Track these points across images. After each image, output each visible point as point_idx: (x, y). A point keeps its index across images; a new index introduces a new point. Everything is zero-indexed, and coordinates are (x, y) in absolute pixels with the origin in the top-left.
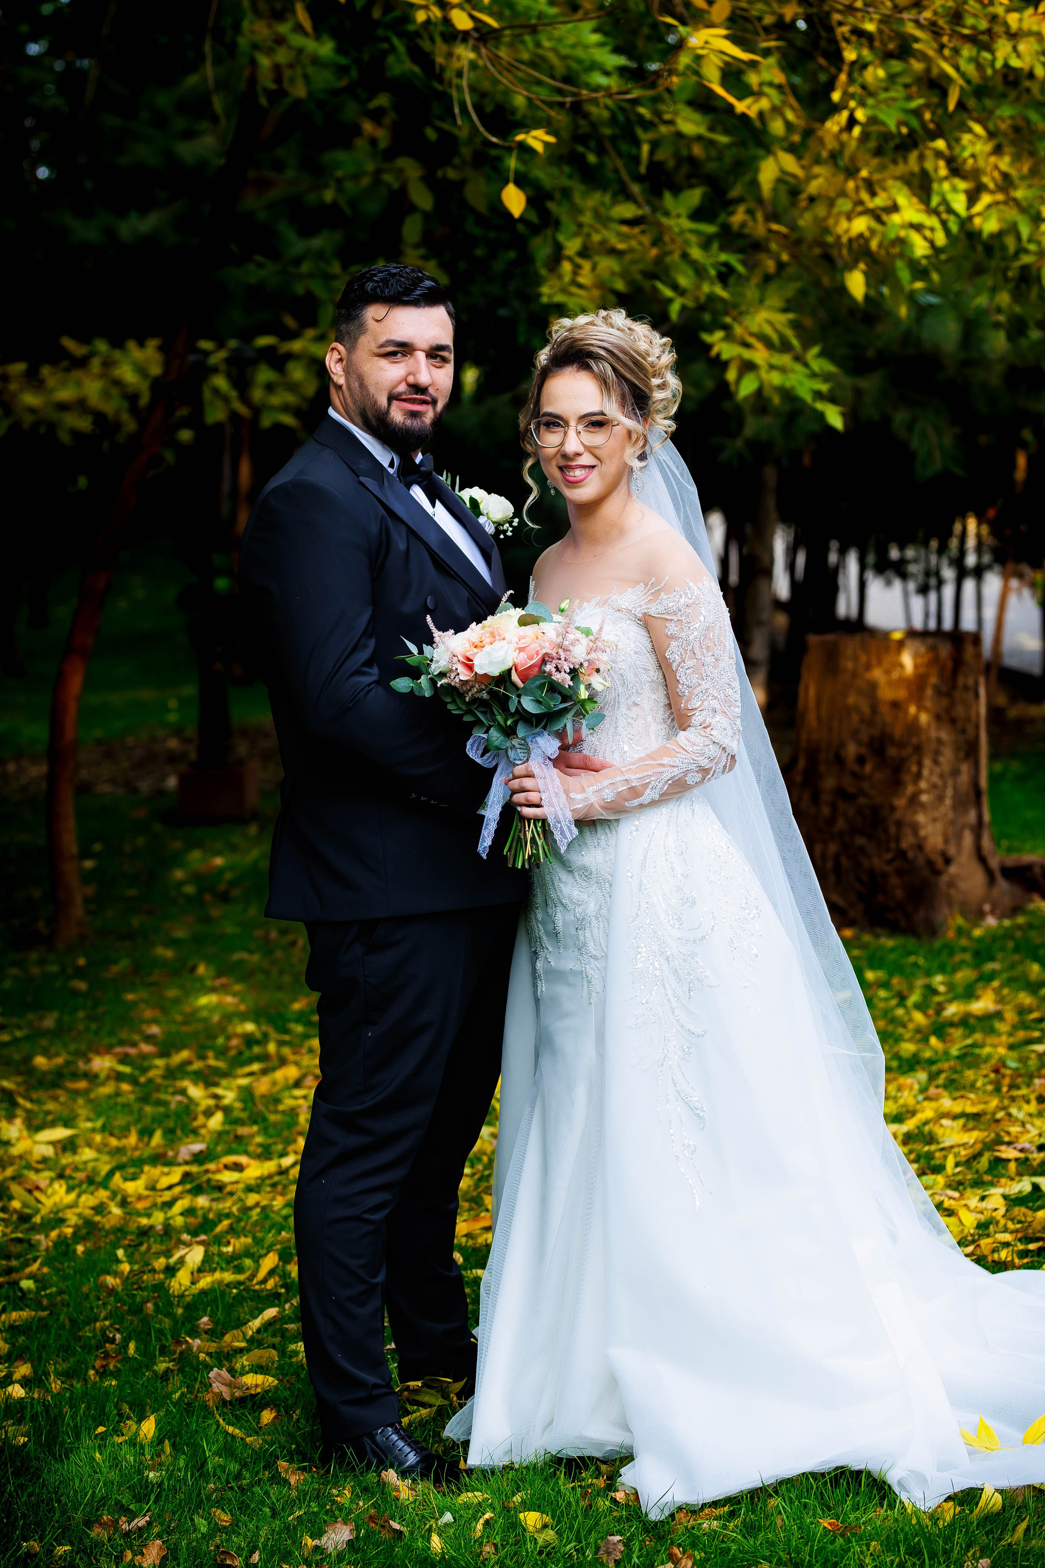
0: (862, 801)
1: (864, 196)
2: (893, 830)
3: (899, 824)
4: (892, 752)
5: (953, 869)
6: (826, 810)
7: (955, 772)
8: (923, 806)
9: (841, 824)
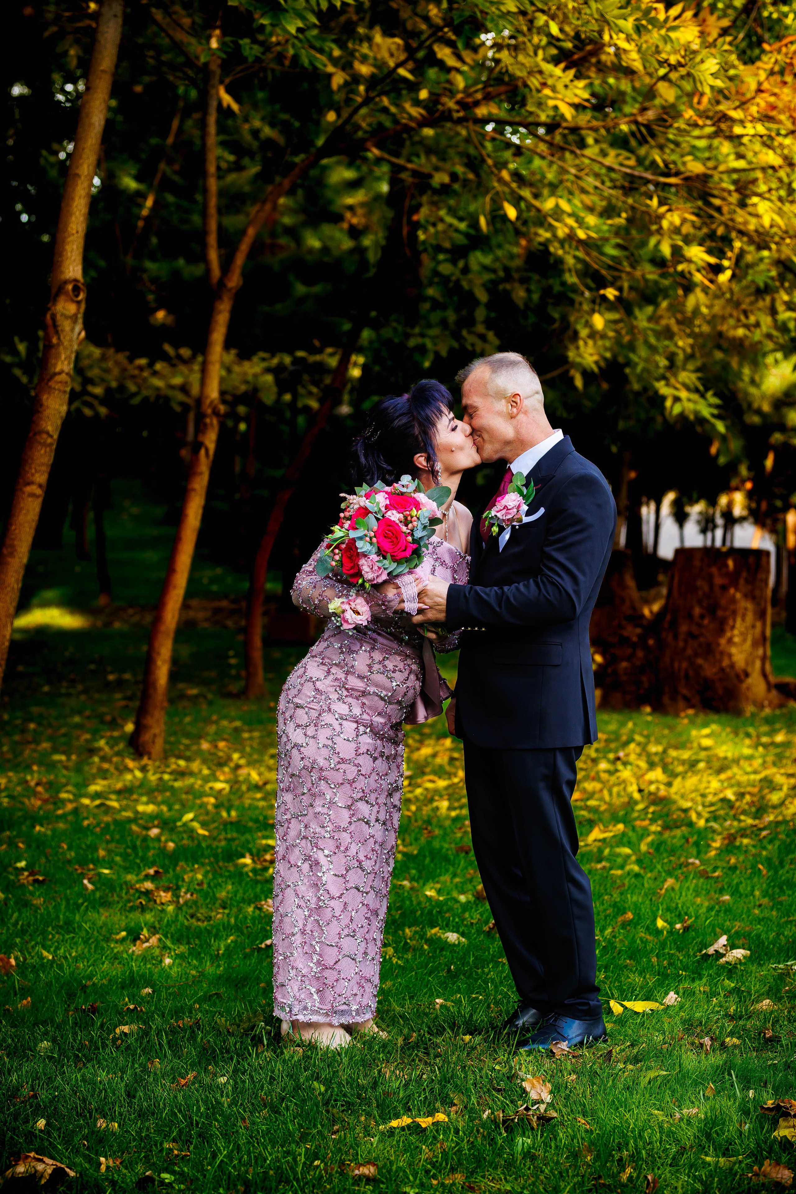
0: (702, 639)
1: (742, 318)
2: (718, 656)
3: (722, 653)
4: (720, 613)
5: (749, 681)
6: (681, 644)
7: (753, 627)
8: (735, 644)
9: (689, 652)
